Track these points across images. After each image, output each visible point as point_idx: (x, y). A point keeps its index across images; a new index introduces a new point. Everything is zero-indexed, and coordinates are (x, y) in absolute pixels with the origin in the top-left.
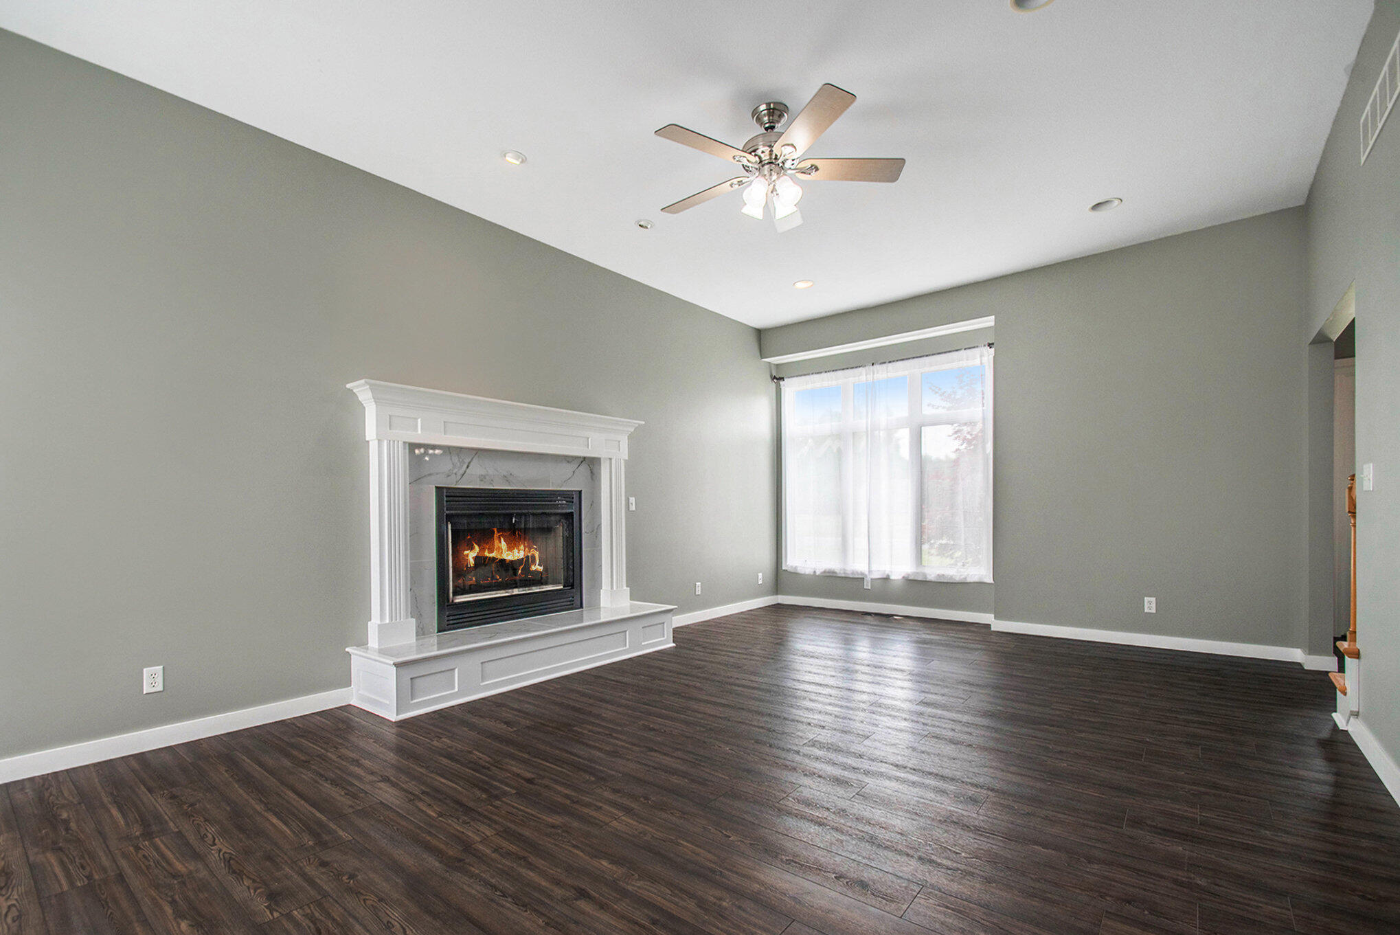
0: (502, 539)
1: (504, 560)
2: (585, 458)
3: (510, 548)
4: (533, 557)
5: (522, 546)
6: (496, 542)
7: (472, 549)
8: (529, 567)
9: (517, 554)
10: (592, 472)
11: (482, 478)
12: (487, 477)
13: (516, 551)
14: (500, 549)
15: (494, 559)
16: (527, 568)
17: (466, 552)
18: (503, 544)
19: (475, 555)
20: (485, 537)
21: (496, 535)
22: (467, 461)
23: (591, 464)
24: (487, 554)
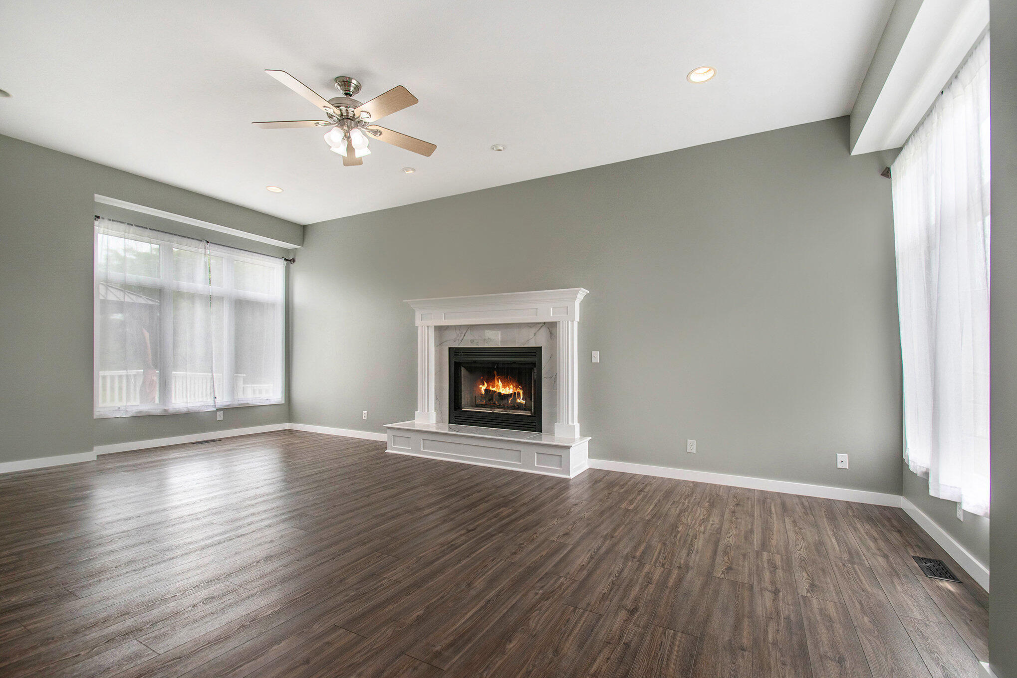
0: (500, 380)
1: (500, 393)
2: (545, 323)
3: (504, 387)
4: (519, 393)
5: (512, 386)
6: (496, 382)
7: (484, 385)
8: (516, 400)
9: (508, 390)
10: (551, 333)
11: (472, 341)
12: (475, 341)
13: (507, 388)
14: (498, 386)
15: (495, 392)
16: (515, 399)
17: (481, 386)
18: (500, 384)
19: (485, 388)
20: (490, 379)
21: (496, 377)
22: (464, 332)
23: (551, 327)
24: (491, 388)
